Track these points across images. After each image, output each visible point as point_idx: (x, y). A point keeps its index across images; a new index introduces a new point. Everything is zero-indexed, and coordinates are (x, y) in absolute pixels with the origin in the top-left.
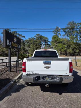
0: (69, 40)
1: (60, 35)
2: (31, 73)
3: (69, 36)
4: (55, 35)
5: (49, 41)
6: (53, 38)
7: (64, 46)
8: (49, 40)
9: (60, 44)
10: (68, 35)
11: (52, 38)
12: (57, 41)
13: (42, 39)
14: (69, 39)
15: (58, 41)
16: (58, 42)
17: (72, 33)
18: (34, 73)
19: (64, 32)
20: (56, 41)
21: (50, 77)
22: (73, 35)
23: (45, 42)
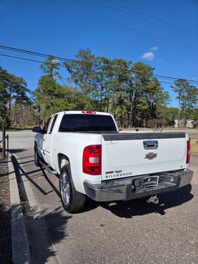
0: (81, 93)
1: (60, 78)
2: (115, 174)
3: (79, 82)
4: (46, 74)
5: (27, 90)
6: (41, 83)
7: (71, 105)
8: (27, 88)
9: (62, 100)
10: (76, 81)
11: (40, 81)
12: (53, 92)
13: (8, 80)
14: (79, 90)
15: (56, 93)
16: (54, 95)
17: (87, 78)
18: (121, 175)
19: (70, 71)
20: (51, 93)
21: (155, 179)
22: (88, 82)
23: (18, 92)
